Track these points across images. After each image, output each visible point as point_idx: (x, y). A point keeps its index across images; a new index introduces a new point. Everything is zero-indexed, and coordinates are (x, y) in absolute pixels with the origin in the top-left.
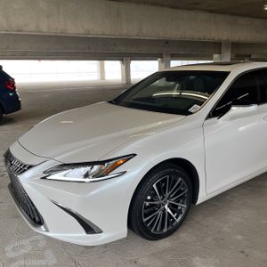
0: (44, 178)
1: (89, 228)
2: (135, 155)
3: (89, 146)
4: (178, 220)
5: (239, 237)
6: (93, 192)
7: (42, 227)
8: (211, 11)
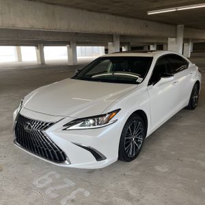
0: (65, 129)
1: (98, 157)
2: (120, 109)
3: (90, 107)
4: (139, 148)
5: (173, 153)
6: (101, 135)
7: (66, 162)
8: (113, 14)
